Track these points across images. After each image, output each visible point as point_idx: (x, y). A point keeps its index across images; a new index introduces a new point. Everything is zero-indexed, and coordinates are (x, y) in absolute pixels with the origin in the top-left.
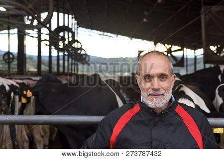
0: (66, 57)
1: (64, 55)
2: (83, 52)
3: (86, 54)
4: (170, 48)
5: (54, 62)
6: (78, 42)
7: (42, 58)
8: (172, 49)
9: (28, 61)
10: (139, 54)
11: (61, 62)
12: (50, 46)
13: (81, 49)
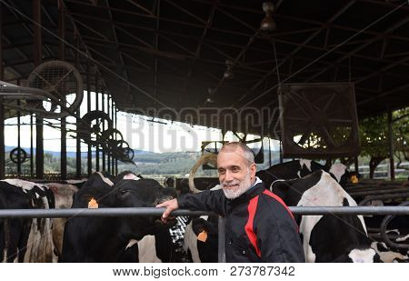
0: (101, 153)
1: (98, 151)
2: (124, 146)
3: (128, 149)
4: (245, 138)
5: (84, 160)
6: (117, 132)
7: (68, 155)
8: (247, 139)
9: (45, 159)
10: (203, 147)
11: (94, 160)
12: (78, 138)
13: (122, 141)
